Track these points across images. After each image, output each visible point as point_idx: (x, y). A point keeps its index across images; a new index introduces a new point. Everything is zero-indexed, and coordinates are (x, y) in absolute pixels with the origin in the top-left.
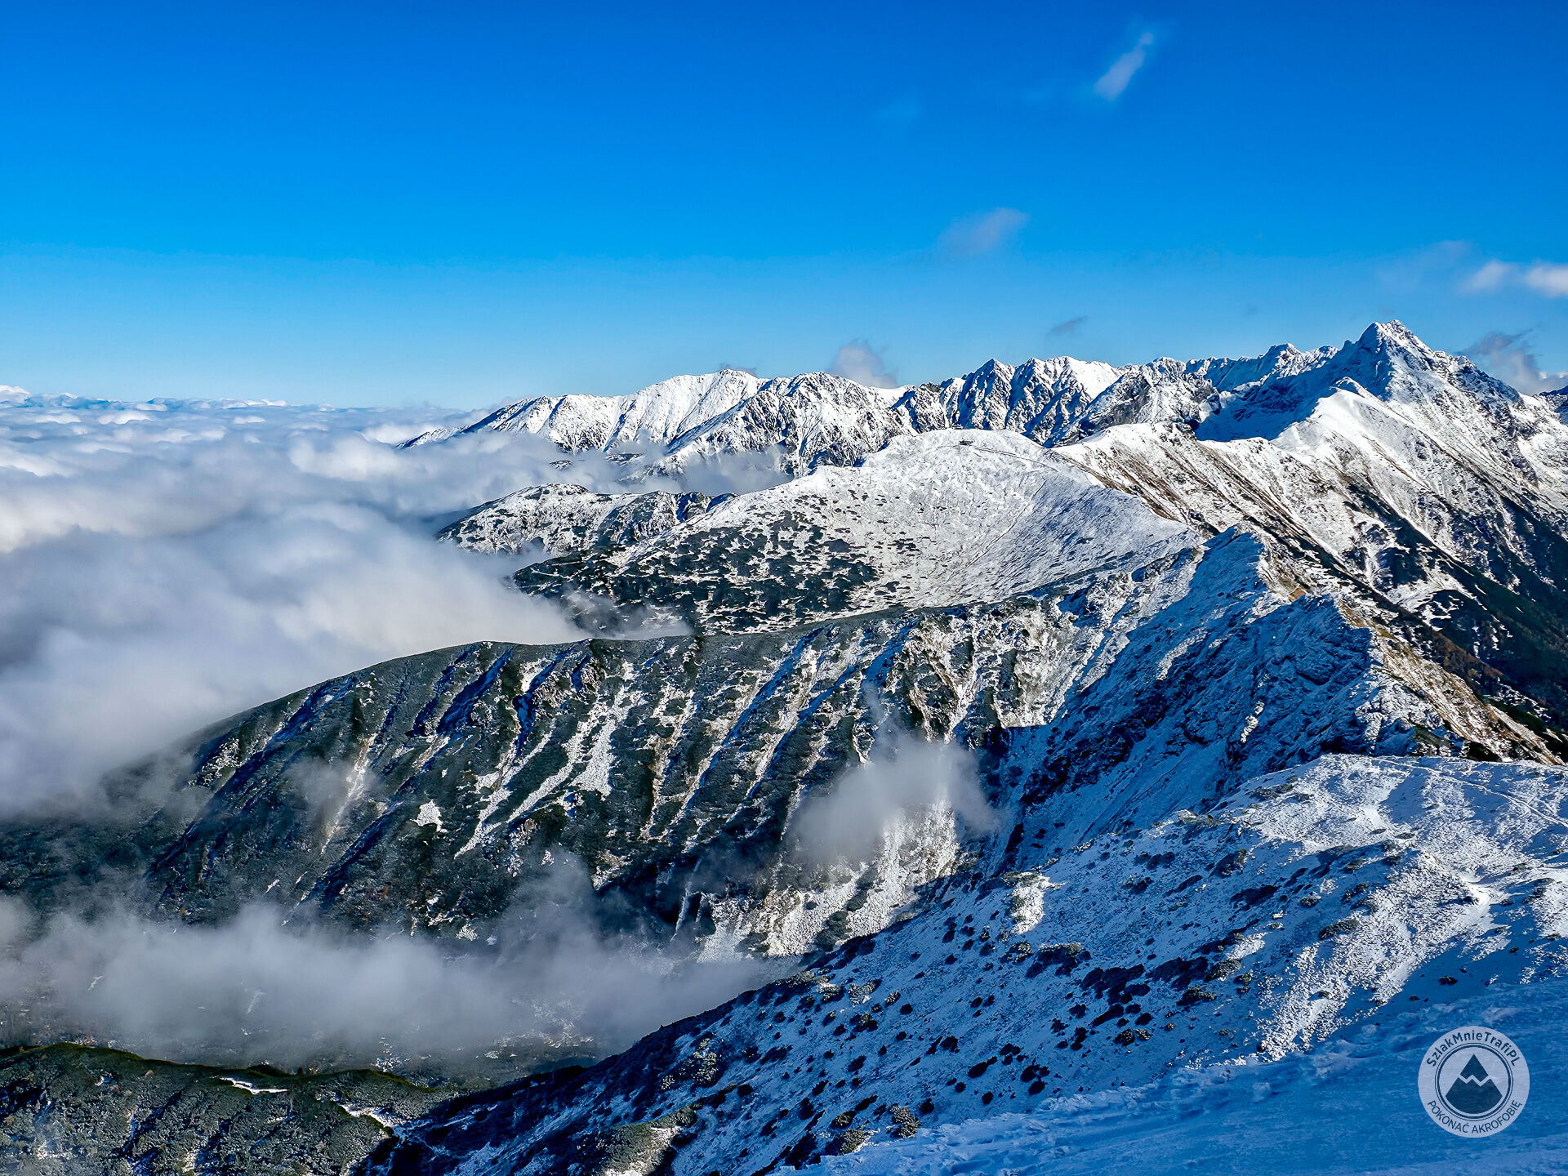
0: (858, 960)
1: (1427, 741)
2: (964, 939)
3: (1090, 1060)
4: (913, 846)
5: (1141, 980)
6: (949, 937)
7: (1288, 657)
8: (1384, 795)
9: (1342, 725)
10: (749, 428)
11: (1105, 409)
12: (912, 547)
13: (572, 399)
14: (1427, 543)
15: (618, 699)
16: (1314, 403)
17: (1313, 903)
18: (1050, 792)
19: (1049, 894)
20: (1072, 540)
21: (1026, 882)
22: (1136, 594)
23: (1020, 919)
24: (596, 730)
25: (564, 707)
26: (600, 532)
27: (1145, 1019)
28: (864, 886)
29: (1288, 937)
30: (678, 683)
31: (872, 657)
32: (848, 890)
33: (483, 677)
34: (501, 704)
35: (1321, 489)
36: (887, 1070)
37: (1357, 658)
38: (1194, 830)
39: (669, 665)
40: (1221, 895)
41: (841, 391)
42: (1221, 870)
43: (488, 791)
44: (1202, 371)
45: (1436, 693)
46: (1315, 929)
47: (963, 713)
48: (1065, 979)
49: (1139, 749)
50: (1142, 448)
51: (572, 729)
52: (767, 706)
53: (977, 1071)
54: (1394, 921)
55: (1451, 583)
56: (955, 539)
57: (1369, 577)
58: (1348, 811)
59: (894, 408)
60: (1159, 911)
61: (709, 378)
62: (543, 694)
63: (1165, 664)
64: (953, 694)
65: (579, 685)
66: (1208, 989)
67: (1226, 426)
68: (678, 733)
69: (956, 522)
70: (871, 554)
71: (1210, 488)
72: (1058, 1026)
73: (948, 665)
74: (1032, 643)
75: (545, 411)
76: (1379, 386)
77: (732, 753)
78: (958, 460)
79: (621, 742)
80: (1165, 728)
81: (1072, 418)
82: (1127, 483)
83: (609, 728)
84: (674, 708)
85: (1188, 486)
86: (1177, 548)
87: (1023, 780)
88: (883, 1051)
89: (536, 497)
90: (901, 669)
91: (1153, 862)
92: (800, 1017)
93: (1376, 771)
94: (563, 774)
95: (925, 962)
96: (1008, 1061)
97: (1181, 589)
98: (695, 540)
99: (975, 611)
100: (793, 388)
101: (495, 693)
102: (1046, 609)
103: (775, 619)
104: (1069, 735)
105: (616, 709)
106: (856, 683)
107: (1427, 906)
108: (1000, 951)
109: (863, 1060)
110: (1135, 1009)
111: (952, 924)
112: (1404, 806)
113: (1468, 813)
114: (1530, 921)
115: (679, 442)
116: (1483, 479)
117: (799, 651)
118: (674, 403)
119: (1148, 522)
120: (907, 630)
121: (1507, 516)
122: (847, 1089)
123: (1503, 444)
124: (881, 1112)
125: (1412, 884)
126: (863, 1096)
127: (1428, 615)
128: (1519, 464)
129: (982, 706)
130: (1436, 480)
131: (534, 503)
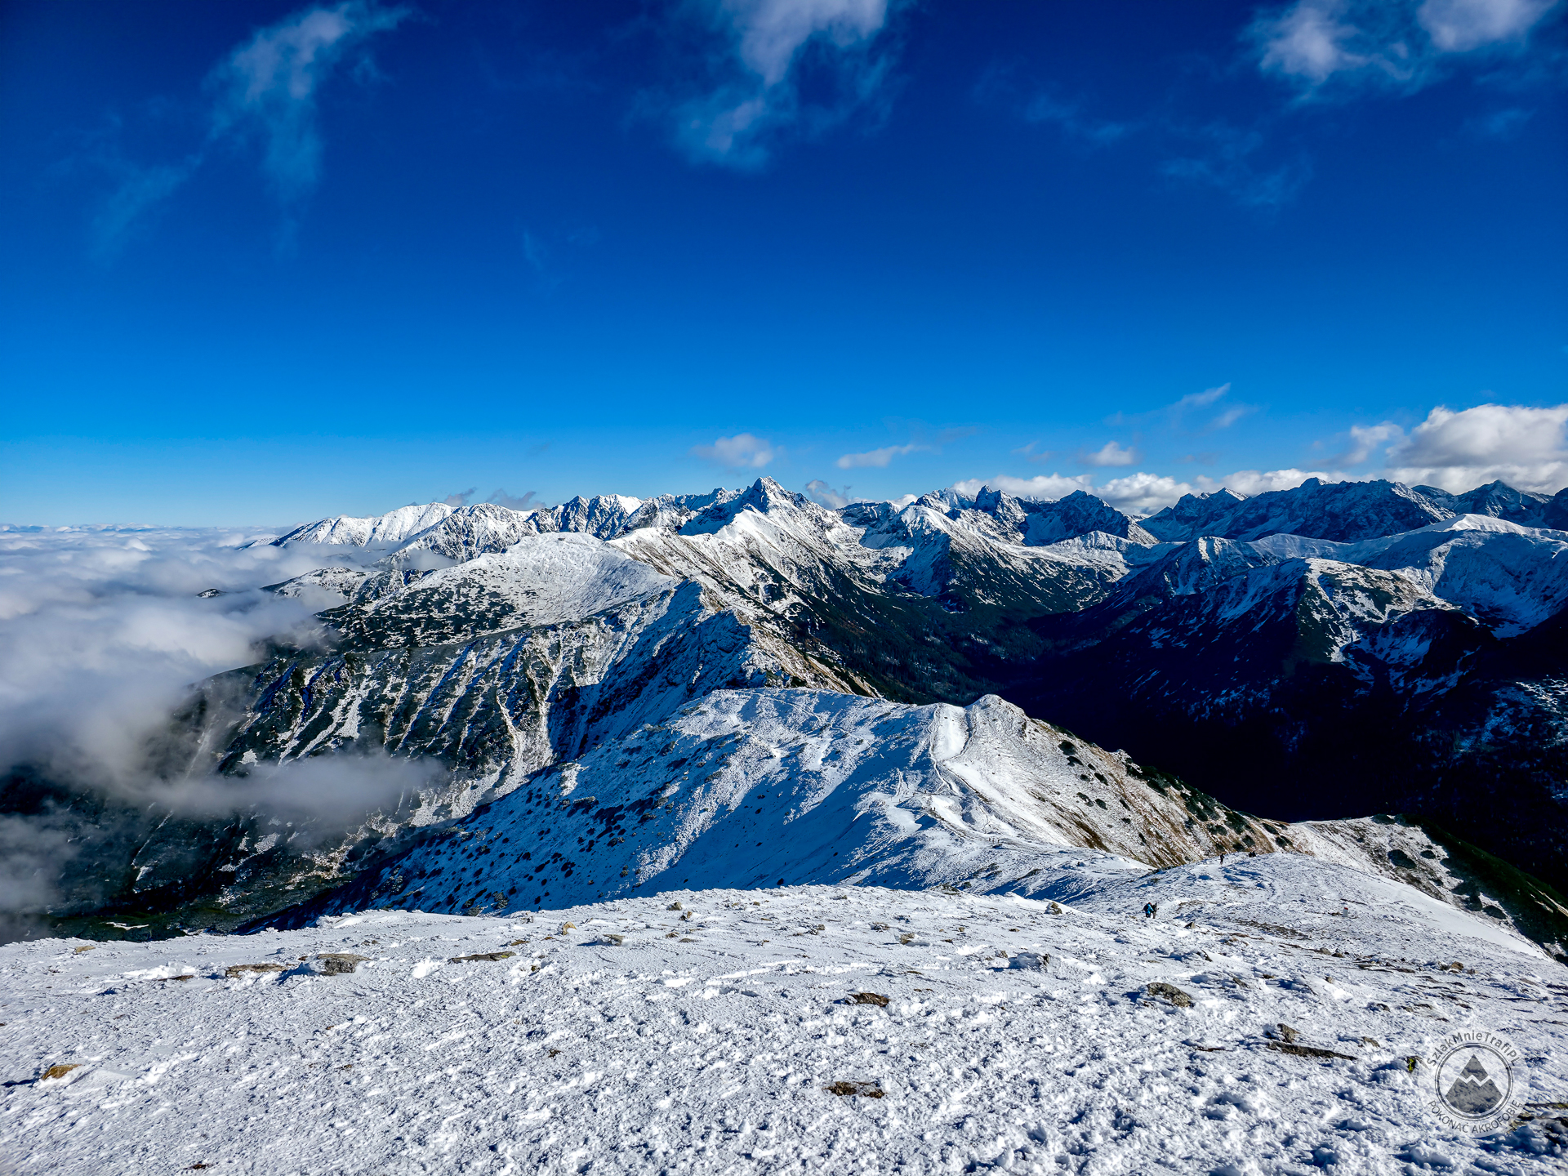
0: (481, 818)
1: (771, 677)
2: (537, 800)
3: (595, 856)
4: (530, 750)
5: (621, 813)
6: (529, 800)
7: (714, 641)
8: (740, 708)
9: (732, 674)
10: (447, 533)
11: (635, 520)
12: (534, 594)
13: (344, 520)
14: (786, 581)
15: (363, 685)
16: (733, 516)
17: (702, 765)
18: (601, 716)
19: (580, 775)
20: (618, 587)
21: (569, 768)
22: (643, 614)
23: (565, 787)
24: (350, 703)
25: (330, 692)
26: (359, 593)
27: (622, 832)
28: (504, 774)
29: (691, 783)
30: (398, 673)
31: (506, 654)
32: (495, 777)
33: (280, 679)
34: (292, 692)
35: (738, 557)
36: (493, 875)
37: (744, 639)
38: (651, 734)
39: (392, 665)
40: (663, 765)
41: (498, 513)
42: (662, 753)
43: (284, 742)
44: (683, 502)
45: (781, 653)
46: (703, 778)
47: (556, 679)
48: (586, 816)
49: (645, 691)
50: (652, 540)
51: (335, 703)
52: (448, 684)
53: (539, 869)
54: (738, 770)
55: (797, 599)
56: (557, 589)
57: (761, 599)
58: (724, 717)
59: (527, 521)
60: (633, 776)
61: (424, 507)
62: (317, 686)
63: (657, 647)
64: (550, 670)
65: (339, 679)
66: (653, 814)
67: (691, 529)
68: (398, 701)
69: (558, 580)
70: (512, 599)
71: (686, 559)
72: (581, 841)
73: (547, 655)
74: (591, 641)
75: (328, 527)
76: (763, 507)
77: (429, 710)
78: (557, 548)
79: (365, 709)
80: (658, 679)
81: (619, 525)
82: (645, 557)
83: (358, 701)
84: (395, 688)
85: (675, 558)
86: (664, 589)
87: (588, 711)
88: (492, 864)
89: (320, 575)
90: (522, 659)
91: (630, 751)
92: (449, 851)
93: (736, 696)
94: (330, 729)
95: (517, 814)
96: (555, 862)
97: (664, 611)
98: (413, 595)
99: (561, 627)
100: (472, 512)
101: (288, 687)
102: (598, 624)
103: (459, 635)
104: (610, 687)
105: (361, 691)
106: (497, 668)
107: (753, 761)
108: (554, 804)
109: (481, 869)
110: (618, 827)
111: (530, 793)
112: (748, 713)
113: (775, 714)
114: (797, 764)
115: (407, 542)
116: (810, 549)
117: (466, 653)
118: (405, 520)
119: (654, 577)
120: (525, 638)
121: (821, 567)
122: (473, 886)
123: (819, 534)
124: (489, 895)
125: (746, 751)
126: (480, 888)
127: (788, 614)
128: (826, 542)
129: (566, 675)
130: (790, 551)
131: (319, 578)
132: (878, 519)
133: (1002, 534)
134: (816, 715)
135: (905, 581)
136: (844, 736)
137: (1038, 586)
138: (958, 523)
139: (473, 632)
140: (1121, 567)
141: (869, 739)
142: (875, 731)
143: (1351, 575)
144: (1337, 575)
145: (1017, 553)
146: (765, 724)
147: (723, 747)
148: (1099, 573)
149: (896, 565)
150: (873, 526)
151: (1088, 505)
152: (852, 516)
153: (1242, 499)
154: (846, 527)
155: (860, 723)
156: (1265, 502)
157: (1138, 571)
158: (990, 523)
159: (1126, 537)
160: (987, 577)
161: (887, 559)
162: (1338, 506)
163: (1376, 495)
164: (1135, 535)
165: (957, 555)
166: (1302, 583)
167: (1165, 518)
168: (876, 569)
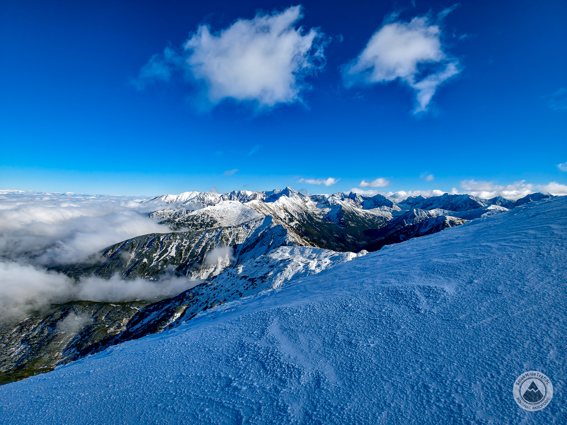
0: (214, 279)
1: (294, 244)
3: (249, 291)
4: (223, 262)
5: (256, 279)
6: (228, 275)
7: (276, 233)
8: (289, 251)
9: (283, 242)
10: (197, 200)
11: (251, 198)
12: (223, 218)
13: (169, 195)
14: (294, 217)
15: (177, 242)
16: (279, 198)
17: (280, 267)
18: (243, 253)
19: (243, 268)
20: (246, 217)
21: (240, 266)
22: (255, 224)
23: (239, 272)
24: (173, 246)
25: (167, 243)
26: (174, 216)
28: (215, 268)
29: (276, 272)
30: (186, 239)
31: (217, 234)
32: (213, 269)
33: (154, 239)
34: (157, 243)
35: (280, 209)
36: (219, 295)
37: (285, 233)
38: (263, 258)
39: (185, 236)
40: (267, 267)
41: (212, 195)
42: (267, 263)
43: (155, 256)
44: (264, 193)
45: (296, 237)
46: (280, 271)
47: (230, 242)
48: (245, 280)
49: (256, 246)
50: (256, 204)
51: (169, 246)
52: (200, 242)
53: (232, 294)
54: (290, 269)
55: (297, 222)
56: (229, 217)
57: (287, 222)
58: (284, 254)
59: (220, 197)
60: (259, 269)
61: (191, 192)
62: (164, 241)
63: (259, 234)
64: (229, 239)
65: (170, 239)
66: (265, 280)
67: (267, 201)
68: (186, 246)
69: (229, 214)
70: (216, 219)
71: (266, 209)
72: (244, 287)
73: (228, 235)
74: (241, 232)
75: (164, 197)
76: (288, 196)
77: (195, 249)
78: (229, 205)
79: (177, 248)
80: (260, 243)
81: (246, 199)
82: (254, 208)
83: (175, 246)
84: (186, 243)
85: (262, 209)
86: (261, 218)
87: (239, 252)
88: (218, 292)
89: (163, 210)
90: (221, 236)
91: (258, 262)
92: (206, 288)
93: (288, 248)
94: (167, 253)
95: (224, 279)
96: (237, 292)
97: (262, 224)
98: (189, 217)
99: (232, 227)
100: (204, 194)
101: (156, 241)
102: (243, 227)
103: (202, 229)
104: (246, 245)
105: (176, 243)
106: (214, 238)
107: (294, 267)
108: (236, 276)
109: (215, 294)
110: (255, 284)
111: (229, 273)
112: (292, 253)
113: (300, 254)
114: (308, 268)
115: (186, 202)
116: (301, 208)
117: (205, 233)
118: (185, 196)
119: (257, 214)
120: (222, 230)
121: (304, 213)
122: (213, 298)
123: (304, 203)
124: (218, 301)
125: (292, 264)
126: (215, 299)
127: (294, 227)
128: (306, 206)
129: (233, 241)
130: (295, 208)
131: (163, 211)
132: (321, 200)
133: (356, 206)
134: (312, 254)
135: (328, 218)
136: (321, 260)
137: (367, 221)
138: (344, 202)
139: (205, 228)
140: (391, 216)
141: (329, 261)
142: (330, 259)
143: (458, 221)
144: (454, 221)
145: (361, 211)
146: (297, 256)
147: (285, 262)
148: (384, 218)
149: (326, 213)
150: (319, 202)
151: (381, 198)
152: (314, 199)
153: (426, 198)
154: (312, 202)
155: (326, 257)
156: (432, 200)
157: (396, 218)
158: (353, 202)
159: (392, 208)
160: (352, 218)
161: (323, 212)
162: (453, 201)
163: (465, 198)
164: (395, 208)
165: (344, 211)
166: (444, 222)
167: (403, 203)
168: (320, 214)
